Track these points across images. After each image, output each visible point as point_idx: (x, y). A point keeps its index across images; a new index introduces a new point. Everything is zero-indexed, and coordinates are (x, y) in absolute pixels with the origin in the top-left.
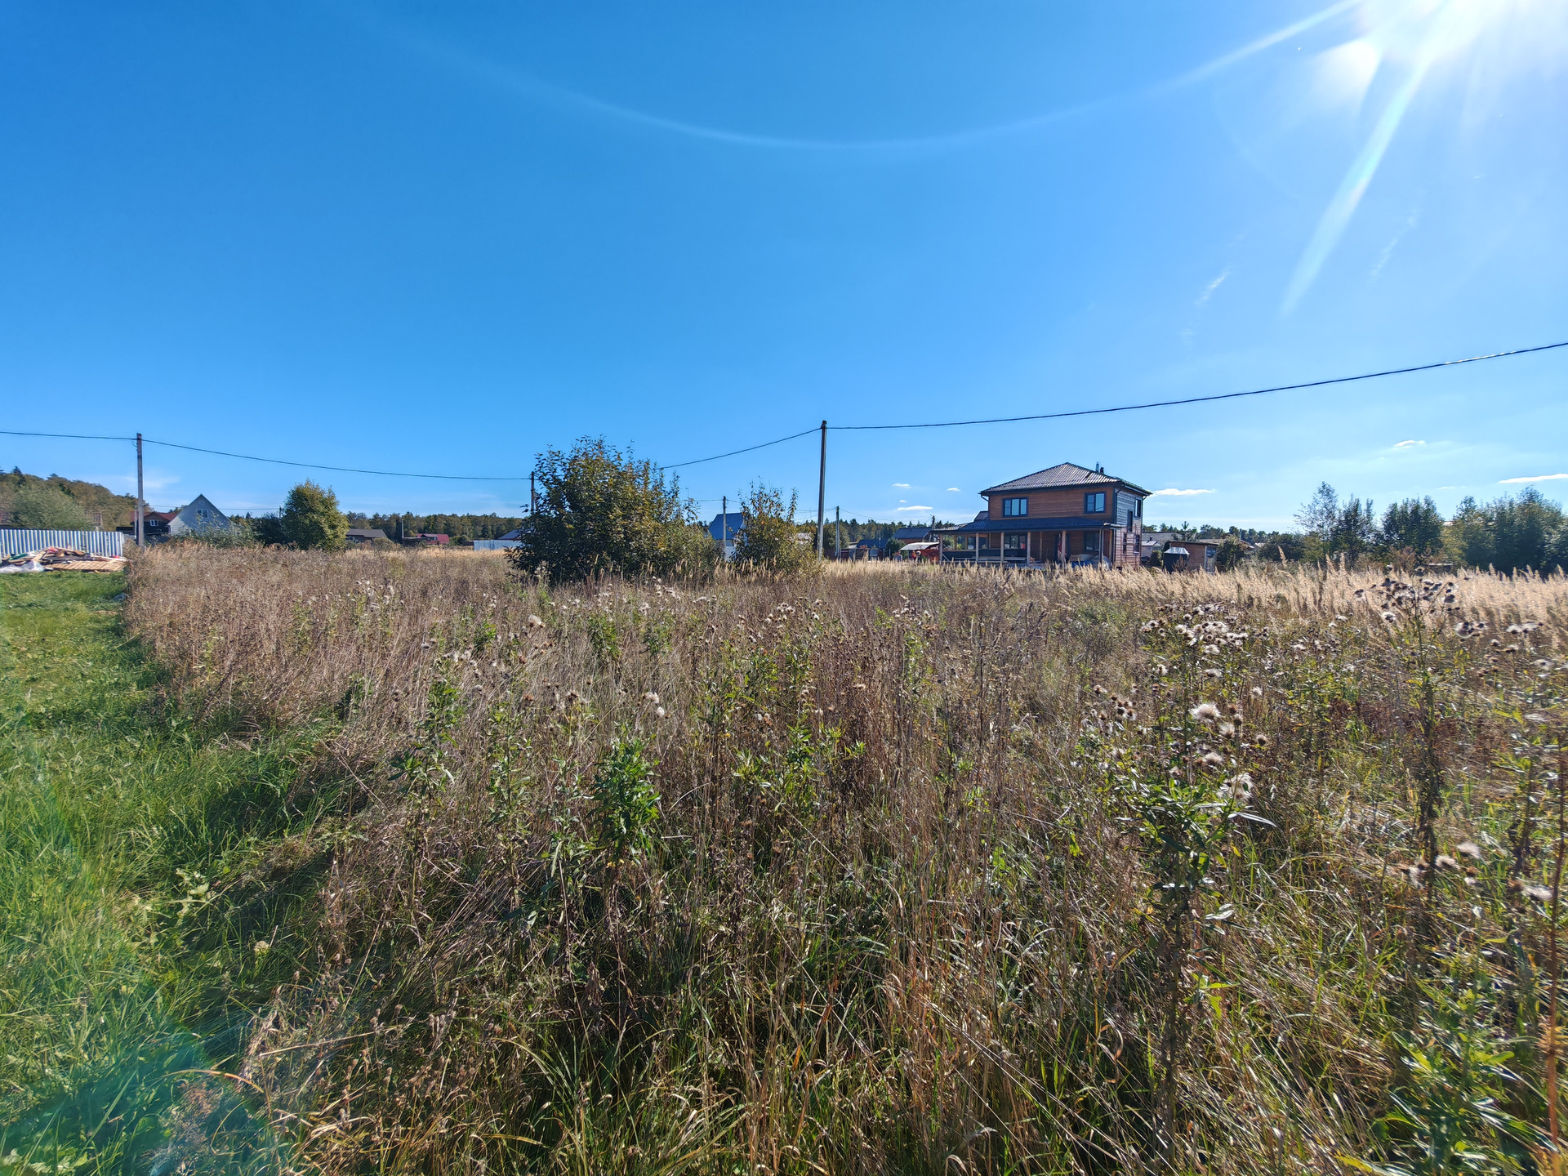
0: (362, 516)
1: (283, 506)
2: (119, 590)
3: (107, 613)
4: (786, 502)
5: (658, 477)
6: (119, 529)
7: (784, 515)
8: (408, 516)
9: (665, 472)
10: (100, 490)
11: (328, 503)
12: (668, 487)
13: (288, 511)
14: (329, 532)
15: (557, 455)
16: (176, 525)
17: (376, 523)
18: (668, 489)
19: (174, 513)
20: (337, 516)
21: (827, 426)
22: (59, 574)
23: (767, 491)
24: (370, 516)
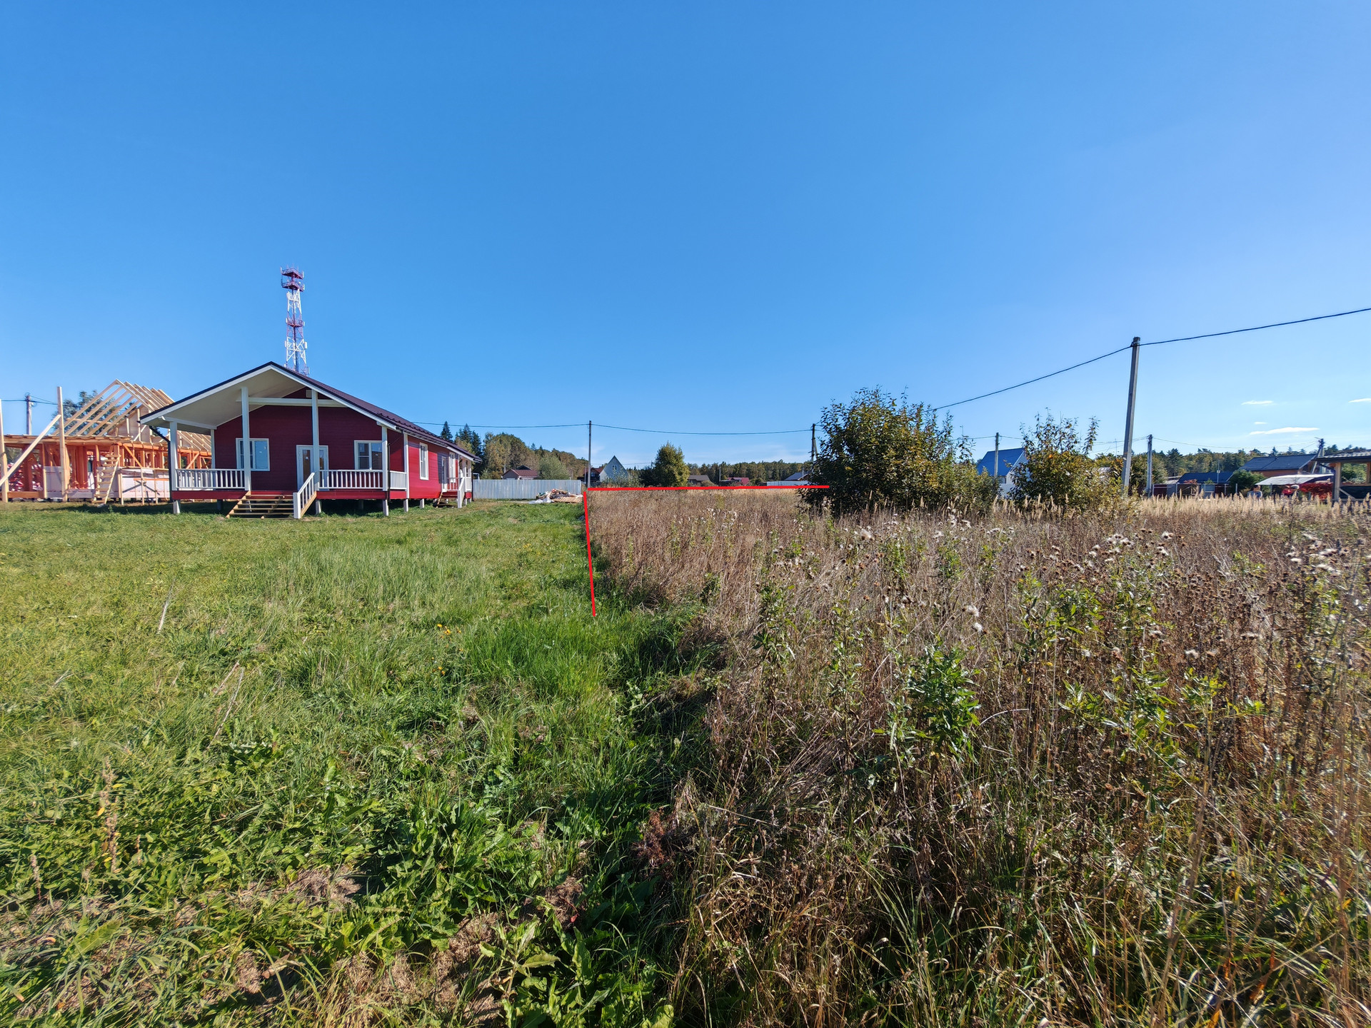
0: (695, 466)
1: (654, 461)
2: (582, 514)
3: (577, 526)
4: (1082, 433)
5: (931, 418)
6: (579, 478)
7: (1079, 448)
8: (723, 465)
9: (937, 413)
10: (571, 456)
11: (678, 457)
12: (940, 427)
13: (657, 464)
14: (678, 477)
15: (839, 407)
16: (603, 476)
17: (704, 470)
18: (941, 429)
19: (602, 468)
20: (682, 467)
21: (1141, 342)
22: (557, 504)
23: (1056, 423)
24: (700, 466)
